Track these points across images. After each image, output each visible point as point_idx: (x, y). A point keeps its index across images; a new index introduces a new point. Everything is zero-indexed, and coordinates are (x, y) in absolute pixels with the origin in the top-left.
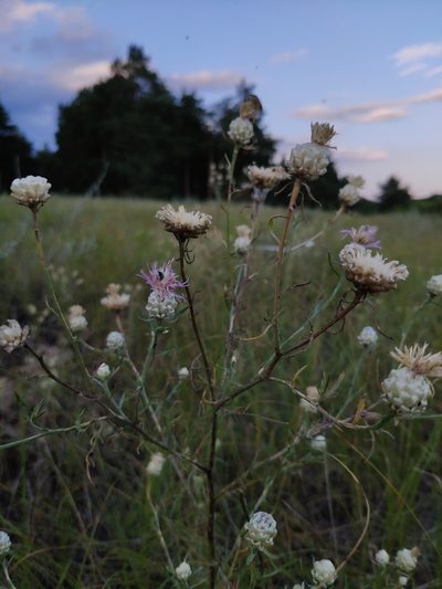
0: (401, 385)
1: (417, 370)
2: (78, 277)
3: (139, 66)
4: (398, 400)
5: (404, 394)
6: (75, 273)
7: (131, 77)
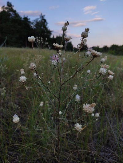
0: (102, 70)
1: (105, 68)
2: (6, 67)
3: (10, 8)
4: (102, 72)
5: (103, 71)
6: (5, 66)
7: (8, 11)
